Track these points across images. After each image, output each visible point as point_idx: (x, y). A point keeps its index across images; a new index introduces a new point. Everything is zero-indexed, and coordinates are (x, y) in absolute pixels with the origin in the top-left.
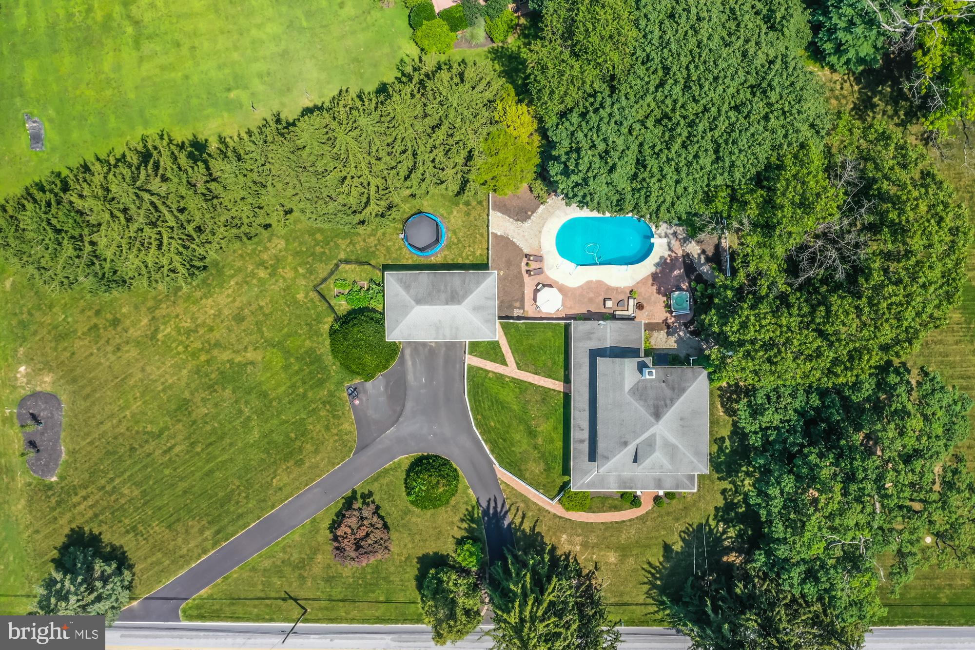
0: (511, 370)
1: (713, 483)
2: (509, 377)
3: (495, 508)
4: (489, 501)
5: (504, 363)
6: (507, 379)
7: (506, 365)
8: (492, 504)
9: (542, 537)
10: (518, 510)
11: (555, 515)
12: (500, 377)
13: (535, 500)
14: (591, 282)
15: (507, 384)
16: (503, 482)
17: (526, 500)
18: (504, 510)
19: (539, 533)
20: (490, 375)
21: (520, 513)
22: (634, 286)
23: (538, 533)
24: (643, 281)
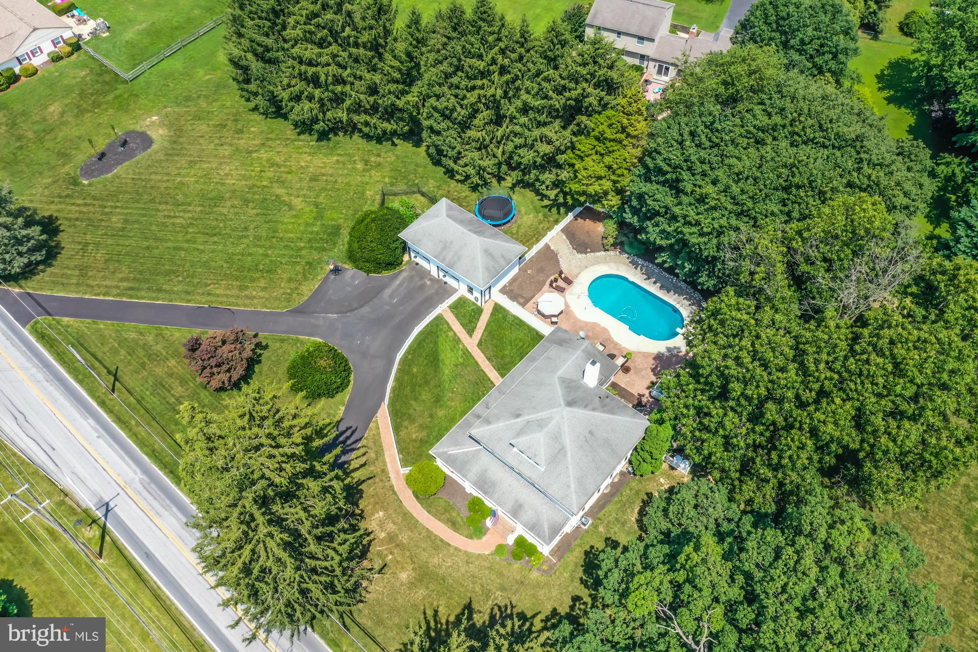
0: (471, 343)
1: (572, 581)
2: (464, 346)
3: (348, 438)
4: (348, 429)
5: (470, 332)
6: (461, 346)
7: (471, 336)
8: (348, 433)
9: (361, 497)
10: (364, 454)
11: (392, 487)
12: (457, 340)
13: (388, 460)
14: (599, 325)
15: (457, 350)
16: (376, 422)
17: (380, 453)
18: (353, 446)
19: (361, 492)
20: (450, 334)
21: (363, 459)
22: (634, 352)
23: (361, 490)
24: (645, 355)
